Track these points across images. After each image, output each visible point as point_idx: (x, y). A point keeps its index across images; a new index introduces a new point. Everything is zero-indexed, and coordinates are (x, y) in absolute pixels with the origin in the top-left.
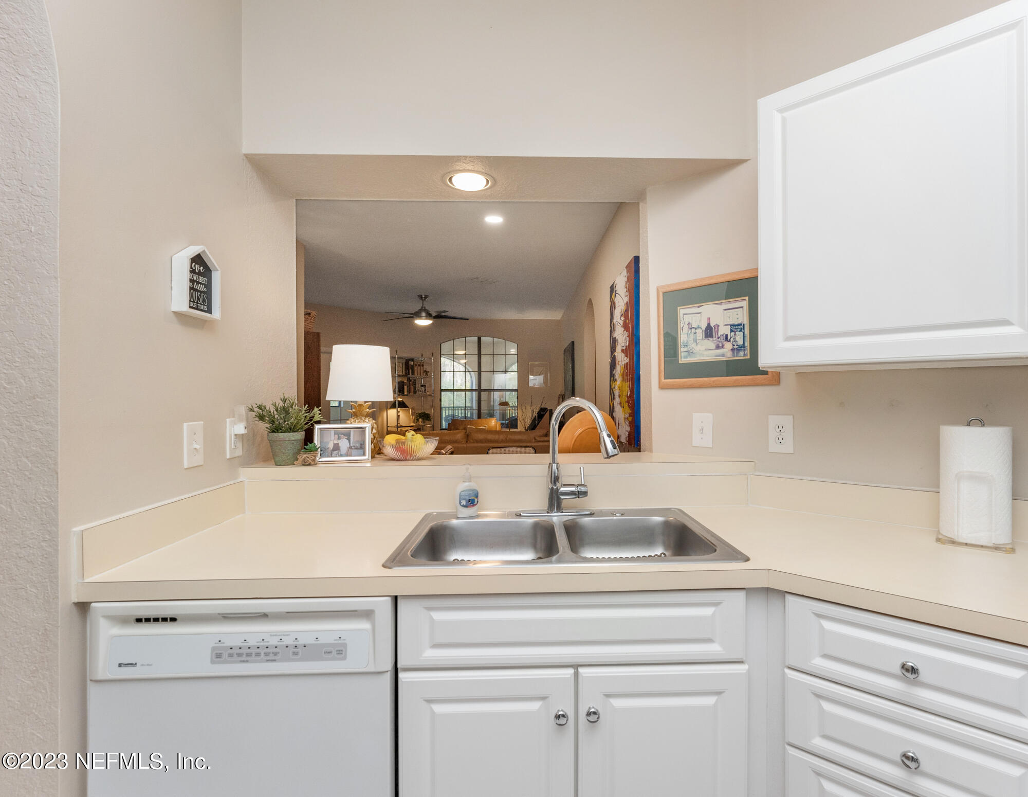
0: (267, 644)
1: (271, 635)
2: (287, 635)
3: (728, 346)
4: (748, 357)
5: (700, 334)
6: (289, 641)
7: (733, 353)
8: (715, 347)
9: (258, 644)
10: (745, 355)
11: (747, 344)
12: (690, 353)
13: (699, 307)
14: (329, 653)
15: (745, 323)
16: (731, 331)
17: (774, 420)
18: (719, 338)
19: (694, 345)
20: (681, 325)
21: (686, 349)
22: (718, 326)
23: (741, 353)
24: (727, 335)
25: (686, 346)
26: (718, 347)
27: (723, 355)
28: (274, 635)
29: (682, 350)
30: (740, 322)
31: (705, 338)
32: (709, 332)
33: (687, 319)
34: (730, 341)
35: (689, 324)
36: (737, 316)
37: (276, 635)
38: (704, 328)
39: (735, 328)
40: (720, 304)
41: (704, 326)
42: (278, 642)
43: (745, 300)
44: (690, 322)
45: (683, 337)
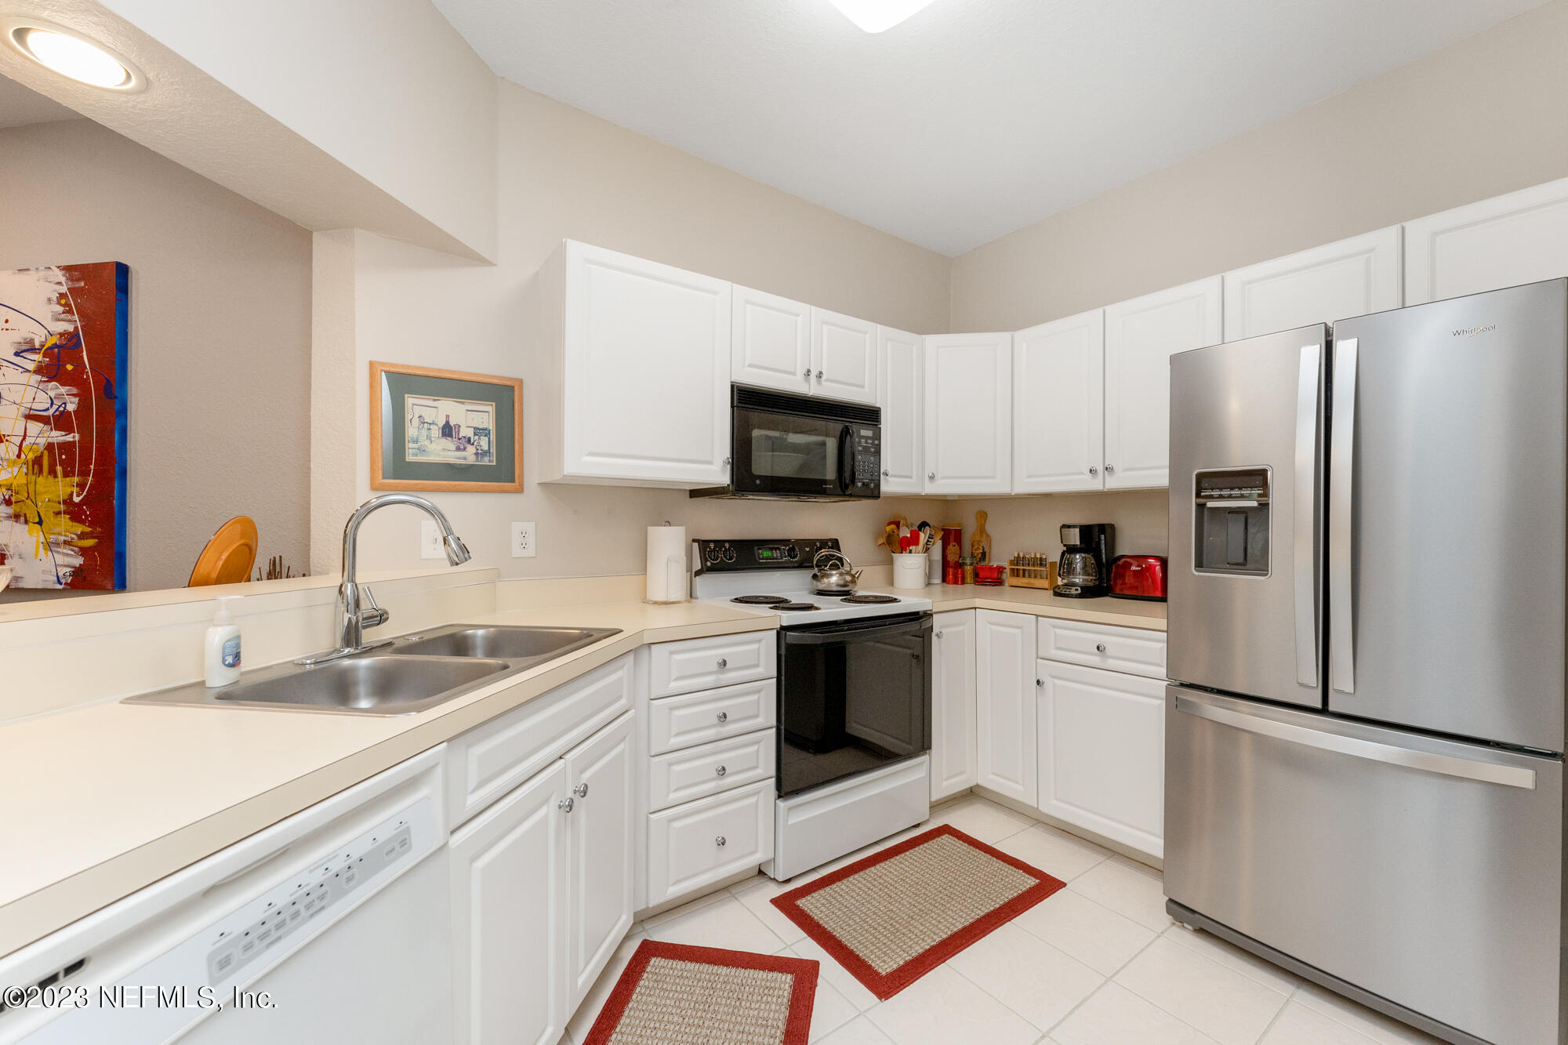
0: (305, 890)
1: (311, 872)
2: (335, 857)
3: (471, 450)
4: (494, 464)
5: (436, 432)
6: (337, 866)
7: (477, 458)
8: (454, 449)
9: (292, 899)
10: (490, 461)
11: (493, 450)
12: (422, 450)
13: (434, 400)
14: (391, 851)
15: (491, 428)
16: (475, 434)
17: (517, 527)
18: (460, 439)
19: (427, 443)
20: (408, 417)
21: (415, 446)
22: (459, 426)
23: (486, 459)
24: (469, 438)
25: (416, 442)
26: (458, 449)
27: (465, 459)
28: (314, 869)
29: (410, 445)
30: (485, 427)
31: (443, 436)
32: (448, 431)
33: (418, 411)
34: (473, 444)
35: (420, 417)
36: (482, 420)
37: (317, 868)
38: (441, 426)
39: (478, 431)
40: (463, 403)
41: (442, 423)
42: (324, 874)
43: (492, 405)
44: (423, 415)
45: (411, 431)
